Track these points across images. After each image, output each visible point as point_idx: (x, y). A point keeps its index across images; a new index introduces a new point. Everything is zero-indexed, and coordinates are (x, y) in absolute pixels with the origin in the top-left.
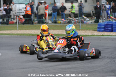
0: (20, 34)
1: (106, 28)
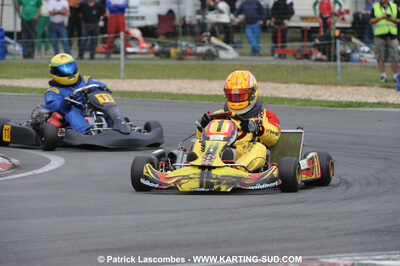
0: (131, 93)
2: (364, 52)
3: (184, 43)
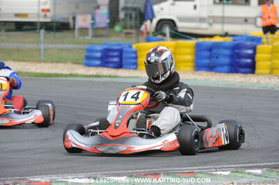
1: (107, 60)
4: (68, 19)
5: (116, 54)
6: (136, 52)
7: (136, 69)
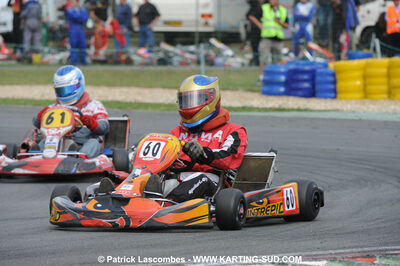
1: (294, 85)
2: (228, 56)
3: (46, 49)
4: (238, 27)
5: (306, 77)
6: (334, 75)
7: (335, 97)
